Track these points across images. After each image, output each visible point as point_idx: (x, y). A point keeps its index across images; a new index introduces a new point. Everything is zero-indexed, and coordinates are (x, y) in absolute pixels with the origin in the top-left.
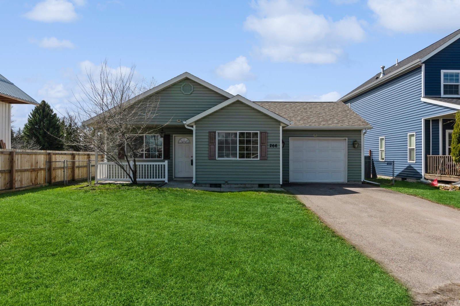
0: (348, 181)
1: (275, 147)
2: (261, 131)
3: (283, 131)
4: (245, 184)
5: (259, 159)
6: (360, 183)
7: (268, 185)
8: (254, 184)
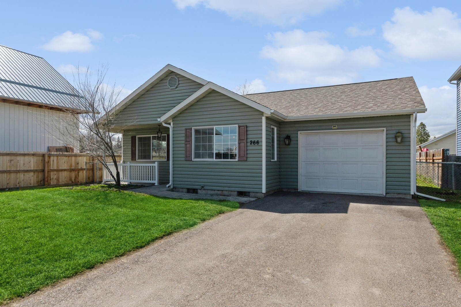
0: (386, 193)
1: (256, 145)
2: (240, 124)
5: (237, 160)
8: (232, 191)
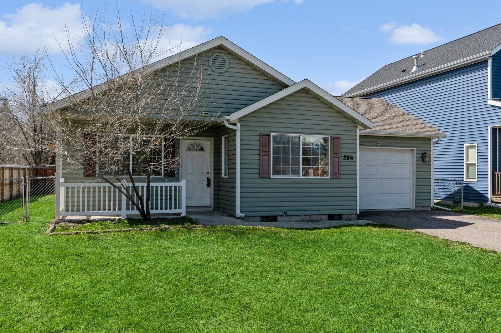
0: (416, 207)
1: (350, 160)
2: (333, 136)
3: (361, 136)
4: (311, 215)
5: (329, 177)
6: (429, 209)
7: (340, 217)
8: (322, 215)
